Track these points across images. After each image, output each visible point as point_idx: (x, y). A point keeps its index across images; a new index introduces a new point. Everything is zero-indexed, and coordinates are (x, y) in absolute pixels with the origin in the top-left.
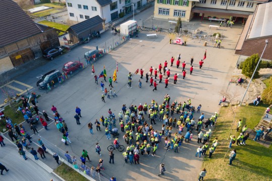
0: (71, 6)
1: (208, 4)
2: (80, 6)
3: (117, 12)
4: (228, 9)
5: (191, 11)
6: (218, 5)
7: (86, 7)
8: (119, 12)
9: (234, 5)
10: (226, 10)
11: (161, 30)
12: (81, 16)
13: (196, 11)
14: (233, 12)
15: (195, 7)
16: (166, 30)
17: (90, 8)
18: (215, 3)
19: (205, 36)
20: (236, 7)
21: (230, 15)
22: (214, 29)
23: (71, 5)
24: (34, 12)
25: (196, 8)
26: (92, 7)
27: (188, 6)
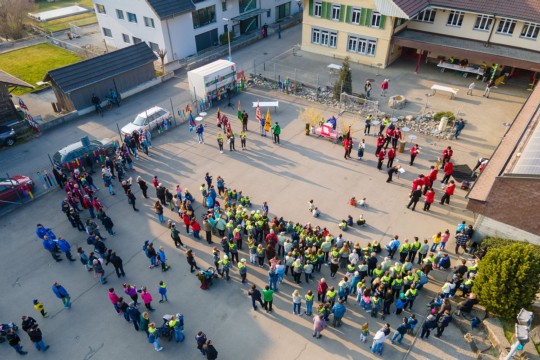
0: (105, 12)
1: (440, 26)
2: (120, 14)
3: (216, 30)
4: (491, 41)
5: (392, 41)
6: (467, 30)
7: (132, 17)
8: (221, 32)
9: (511, 32)
10: (489, 44)
11: (299, 89)
12: (125, 38)
13: (406, 42)
14: (506, 54)
15: (406, 29)
16: (314, 88)
17: (140, 19)
18: (460, 24)
19: (409, 117)
20: (515, 39)
21: (496, 59)
22: (443, 95)
23: (102, 10)
24: (48, 20)
25: (407, 34)
26: (145, 18)
27: (382, 27)
